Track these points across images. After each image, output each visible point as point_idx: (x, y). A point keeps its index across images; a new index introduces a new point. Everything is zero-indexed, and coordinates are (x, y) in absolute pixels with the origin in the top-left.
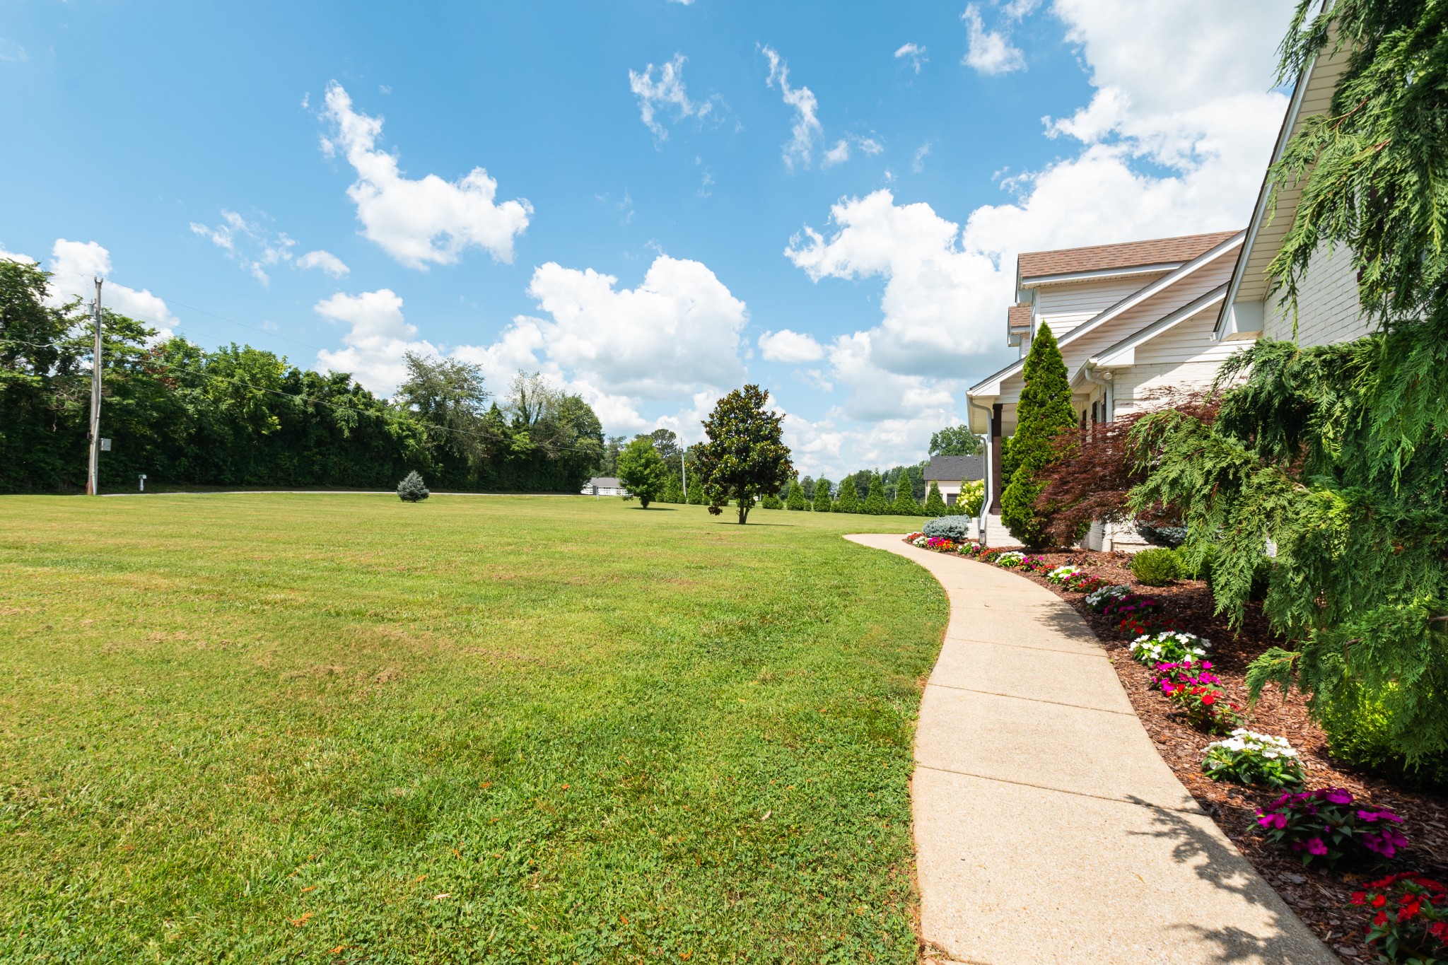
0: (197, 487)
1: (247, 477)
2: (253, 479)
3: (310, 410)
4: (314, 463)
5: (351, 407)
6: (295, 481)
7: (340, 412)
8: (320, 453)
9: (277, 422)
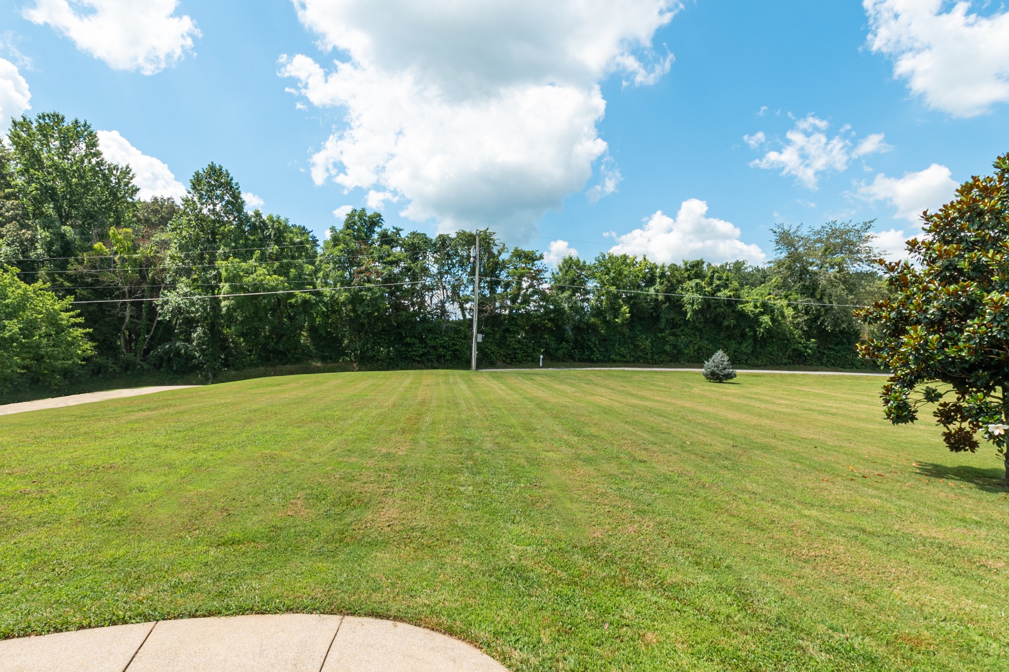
0: (577, 364)
1: (613, 356)
2: (618, 358)
3: (660, 298)
4: (666, 343)
5: (697, 291)
6: (652, 359)
7: (687, 297)
8: (674, 334)
9: (627, 310)
